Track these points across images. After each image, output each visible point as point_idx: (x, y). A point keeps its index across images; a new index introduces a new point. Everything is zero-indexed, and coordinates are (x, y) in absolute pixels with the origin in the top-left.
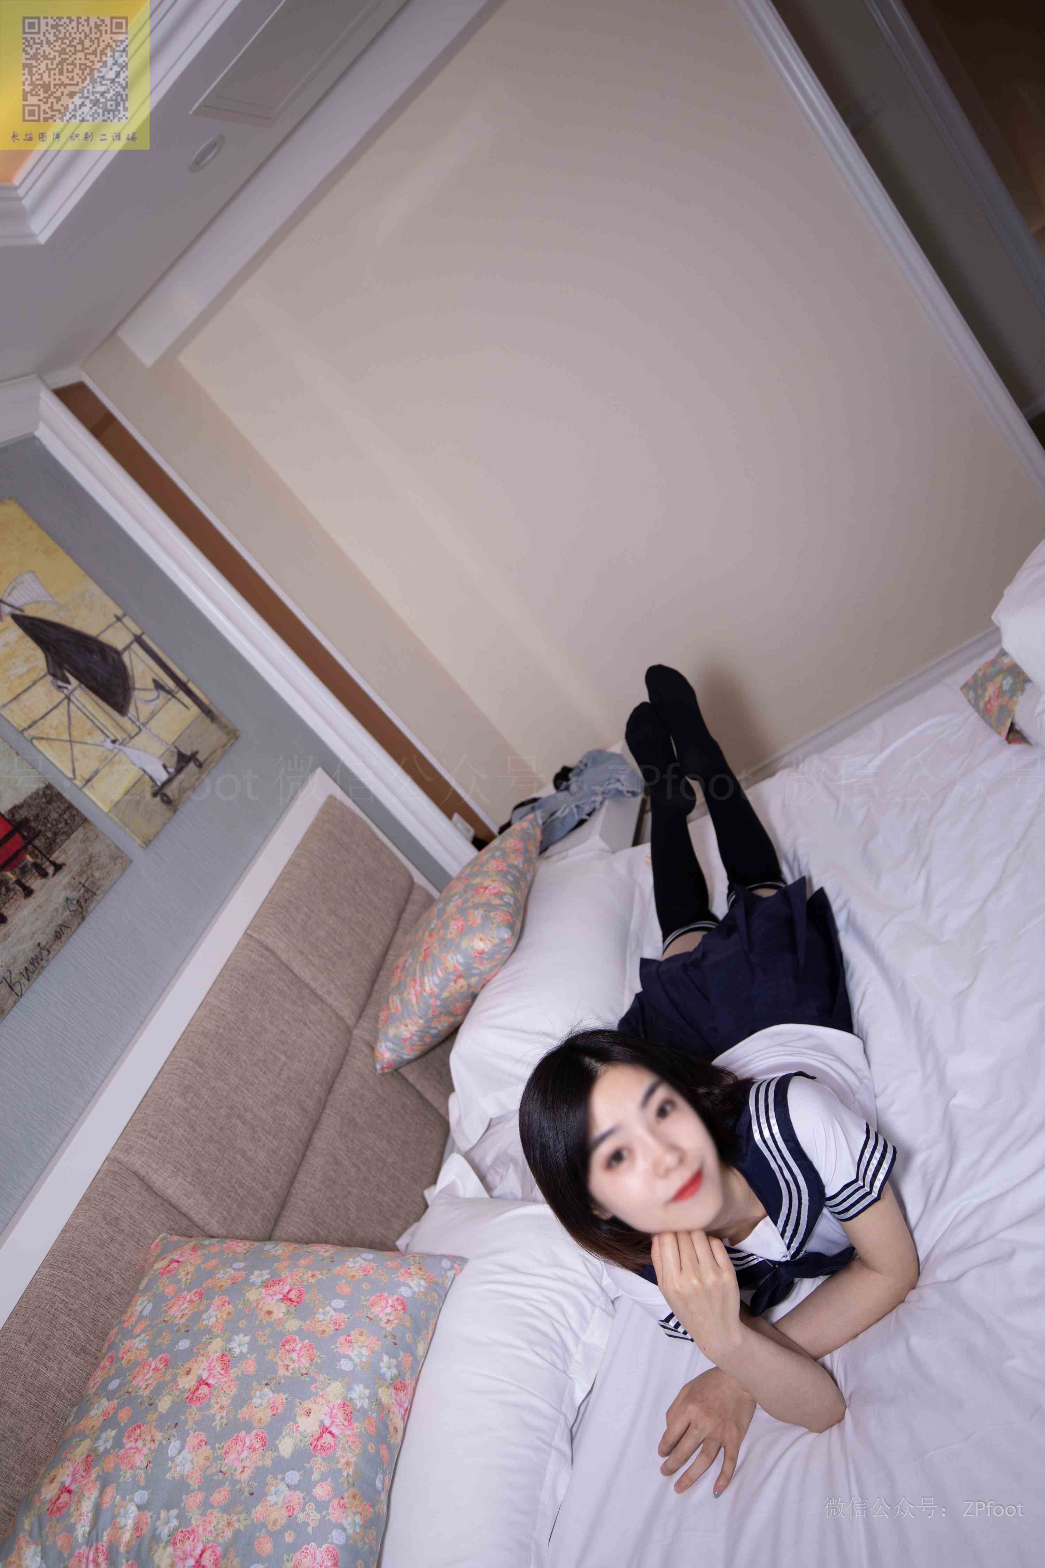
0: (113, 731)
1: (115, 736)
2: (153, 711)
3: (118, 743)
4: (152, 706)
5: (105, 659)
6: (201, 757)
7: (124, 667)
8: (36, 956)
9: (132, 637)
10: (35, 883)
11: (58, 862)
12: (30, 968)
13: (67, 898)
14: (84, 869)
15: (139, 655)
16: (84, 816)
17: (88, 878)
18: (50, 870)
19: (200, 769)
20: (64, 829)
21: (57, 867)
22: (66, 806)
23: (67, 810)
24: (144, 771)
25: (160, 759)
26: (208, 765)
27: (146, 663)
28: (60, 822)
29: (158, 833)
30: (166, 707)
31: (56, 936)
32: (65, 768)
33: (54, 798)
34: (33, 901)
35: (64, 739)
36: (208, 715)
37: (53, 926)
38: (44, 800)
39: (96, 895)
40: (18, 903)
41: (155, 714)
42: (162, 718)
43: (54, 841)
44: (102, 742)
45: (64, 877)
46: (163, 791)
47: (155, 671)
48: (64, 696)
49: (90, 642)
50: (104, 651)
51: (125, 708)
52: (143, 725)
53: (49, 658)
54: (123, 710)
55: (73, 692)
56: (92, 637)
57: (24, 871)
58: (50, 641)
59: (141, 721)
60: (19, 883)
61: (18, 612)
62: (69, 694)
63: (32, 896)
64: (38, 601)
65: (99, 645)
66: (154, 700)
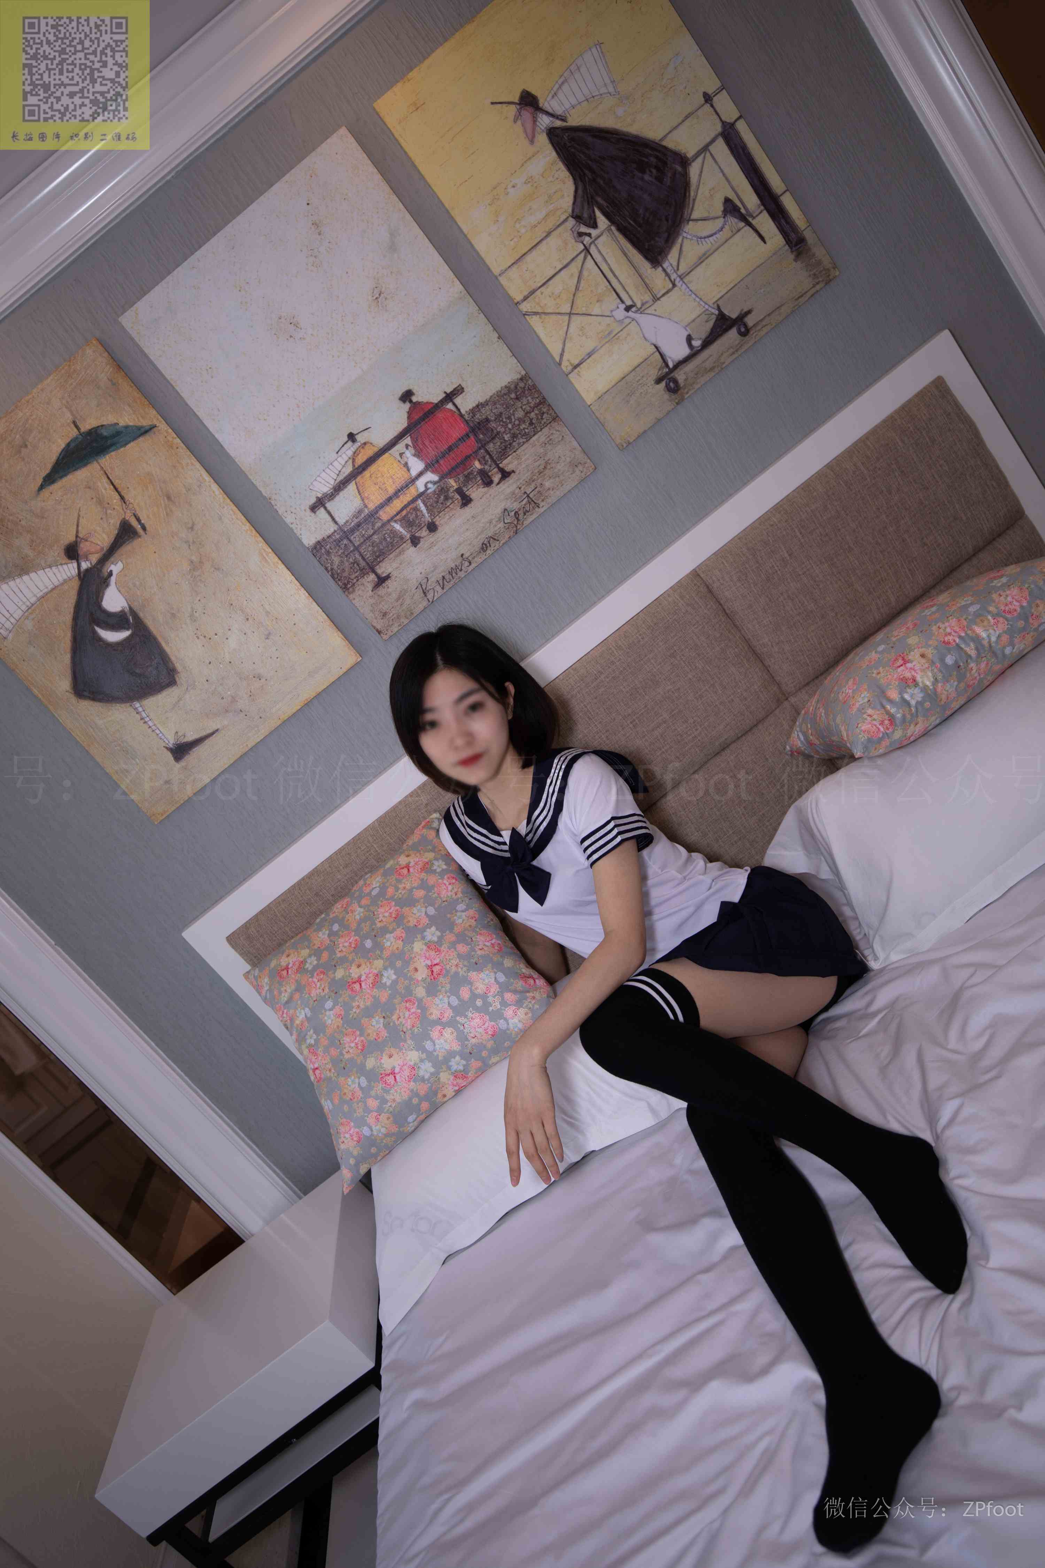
0: (632, 293)
1: (633, 301)
2: (704, 254)
3: (634, 309)
4: (706, 245)
5: (660, 179)
6: (750, 321)
7: (687, 185)
8: (456, 566)
9: (719, 128)
10: (476, 492)
11: (508, 469)
12: (448, 577)
13: (505, 510)
14: (535, 477)
15: (719, 160)
16: (555, 413)
17: (536, 488)
18: (496, 478)
19: (742, 338)
20: (526, 430)
21: (505, 475)
22: (538, 401)
23: (537, 407)
24: (656, 347)
25: (687, 328)
26: (759, 330)
27: (725, 171)
28: (524, 422)
29: (645, 432)
30: (726, 245)
31: (482, 548)
32: (555, 349)
33: (526, 392)
34: (469, 511)
35: (563, 311)
36: (794, 249)
37: (482, 538)
38: (513, 396)
39: (539, 507)
40: (454, 512)
41: (707, 258)
42: (717, 261)
43: (510, 444)
44: (612, 311)
45: (509, 486)
46: (672, 375)
47: (734, 184)
48: (582, 247)
49: (648, 151)
50: (665, 163)
51: (663, 254)
52: (681, 277)
53: (580, 192)
54: (659, 258)
55: (596, 239)
56: (654, 142)
57: (468, 478)
58: (590, 162)
59: (679, 273)
60: (459, 491)
61: (558, 123)
62: (591, 243)
63: (469, 505)
64: (593, 97)
65: (658, 154)
66: (711, 235)
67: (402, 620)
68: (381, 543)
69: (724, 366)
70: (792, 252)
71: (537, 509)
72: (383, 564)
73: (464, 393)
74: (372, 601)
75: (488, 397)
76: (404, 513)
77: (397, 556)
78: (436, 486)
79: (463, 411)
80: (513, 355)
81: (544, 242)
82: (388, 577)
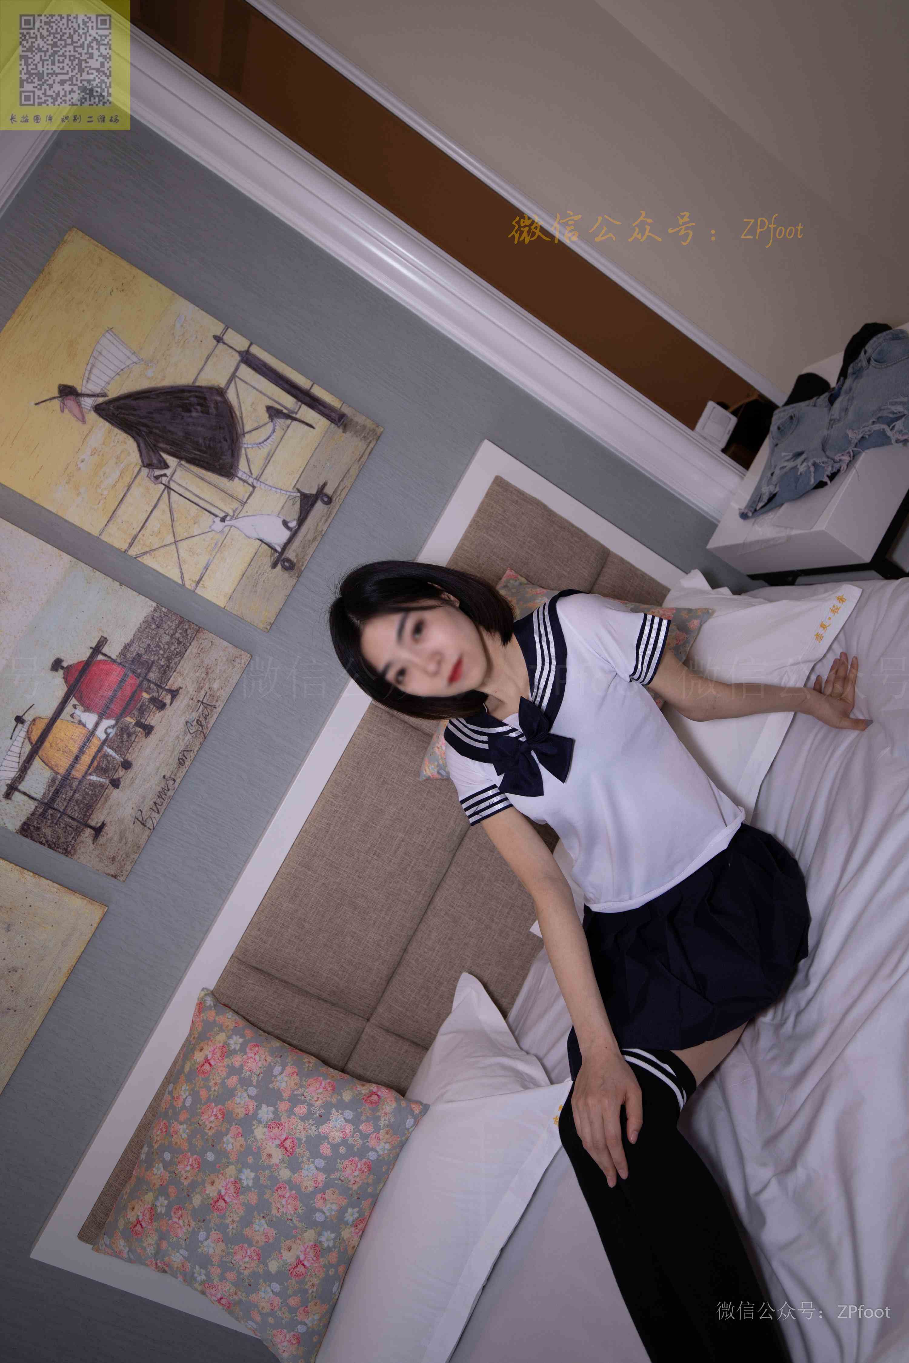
0: (221, 505)
1: (225, 512)
2: (268, 455)
3: (228, 518)
4: (267, 448)
5: (205, 412)
6: (329, 490)
7: (230, 408)
8: (162, 788)
9: (237, 357)
10: (154, 718)
11: (174, 688)
12: (159, 801)
13: (187, 722)
14: (202, 684)
15: (248, 381)
16: (196, 625)
17: (206, 693)
18: (167, 700)
19: (329, 506)
20: (177, 650)
21: (174, 694)
22: (177, 622)
23: (178, 627)
24: (261, 540)
25: (280, 516)
26: (340, 495)
27: (257, 387)
28: (173, 643)
29: (281, 609)
30: (283, 441)
31: (180, 763)
32: (174, 574)
33: (164, 619)
34: (154, 737)
35: (169, 542)
36: (339, 424)
37: (177, 754)
38: (154, 626)
39: (215, 708)
40: (141, 744)
41: (272, 457)
42: (280, 456)
43: (168, 667)
44: (210, 527)
45: (182, 702)
46: (283, 556)
47: (269, 394)
48: (163, 487)
49: (186, 394)
50: (205, 399)
51: (234, 467)
52: (257, 479)
53: (142, 445)
54: (232, 471)
55: (172, 476)
56: (188, 386)
57: (142, 711)
58: (141, 420)
59: (254, 476)
60: (139, 724)
61: (101, 400)
62: (169, 481)
63: (153, 732)
64: (122, 370)
65: (197, 394)
66: (268, 439)
67: (132, 857)
68: (84, 798)
69: (323, 533)
70: (339, 427)
71: (215, 710)
72: (93, 816)
73: (109, 642)
74: (96, 852)
75: (131, 637)
76: (95, 763)
77: (104, 803)
78: (115, 729)
79: (114, 657)
80: (140, 594)
81: (128, 495)
82: (103, 825)
